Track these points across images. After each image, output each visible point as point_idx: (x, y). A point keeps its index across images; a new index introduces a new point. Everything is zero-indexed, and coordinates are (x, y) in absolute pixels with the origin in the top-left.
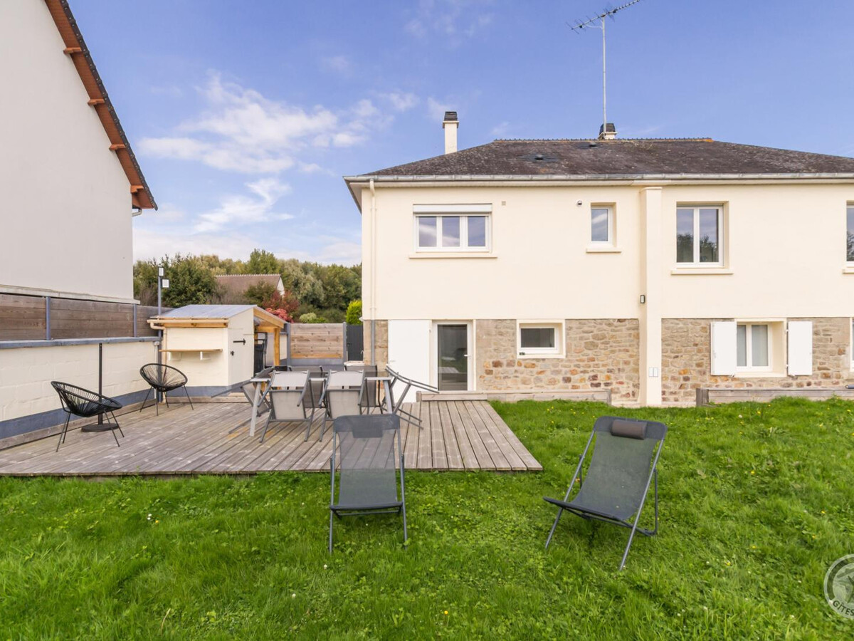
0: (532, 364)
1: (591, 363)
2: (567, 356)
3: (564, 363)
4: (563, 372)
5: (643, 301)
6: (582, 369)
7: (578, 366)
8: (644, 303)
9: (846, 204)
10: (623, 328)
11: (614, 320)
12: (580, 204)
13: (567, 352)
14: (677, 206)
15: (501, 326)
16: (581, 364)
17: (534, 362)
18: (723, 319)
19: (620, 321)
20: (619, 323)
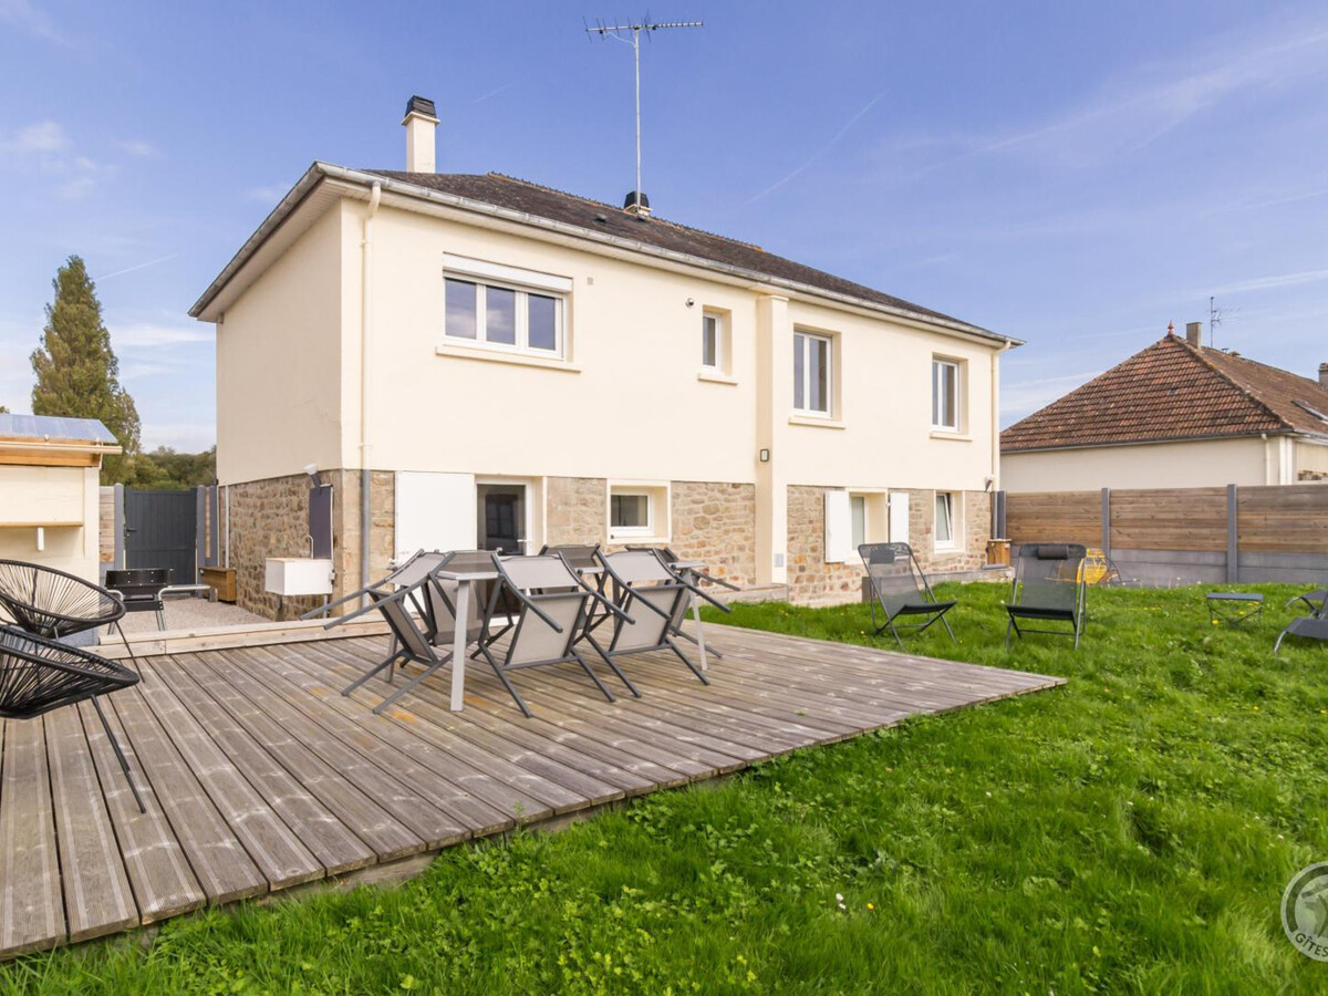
1: (701, 550)
2: (672, 540)
5: (765, 458)
8: (767, 460)
9: (932, 356)
10: (737, 496)
11: (728, 484)
12: (691, 304)
13: (674, 532)
14: (794, 329)
15: (585, 489)
16: (690, 551)
18: (837, 488)
19: (735, 486)
20: (733, 490)
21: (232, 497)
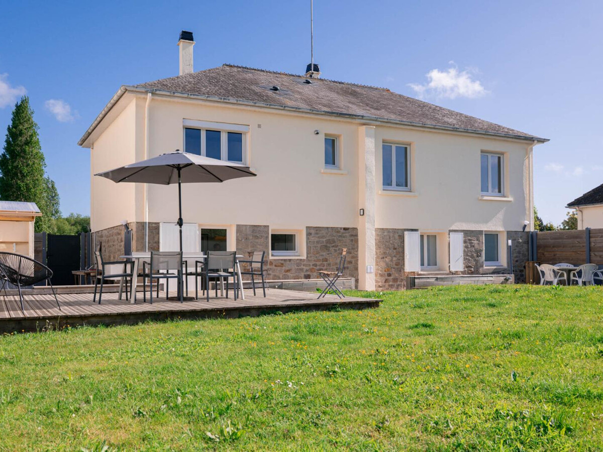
0: (281, 264)
1: (325, 263)
2: (307, 258)
3: (305, 263)
4: (305, 270)
6: (318, 267)
7: (316, 265)
8: (363, 215)
9: (480, 151)
10: (347, 234)
11: (341, 228)
12: (318, 133)
13: (307, 254)
14: (383, 142)
15: (257, 231)
16: (318, 263)
17: (283, 262)
18: (413, 230)
19: (345, 229)
20: (344, 231)
21: (97, 237)
